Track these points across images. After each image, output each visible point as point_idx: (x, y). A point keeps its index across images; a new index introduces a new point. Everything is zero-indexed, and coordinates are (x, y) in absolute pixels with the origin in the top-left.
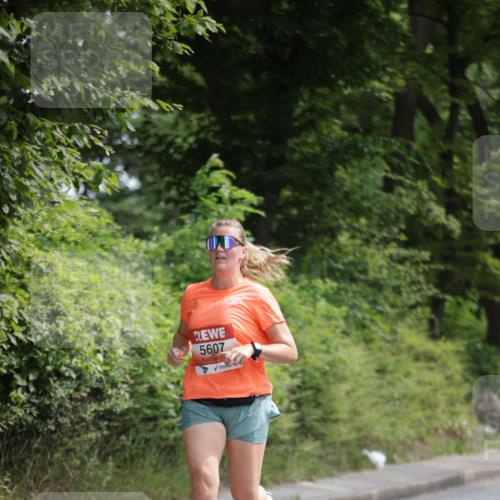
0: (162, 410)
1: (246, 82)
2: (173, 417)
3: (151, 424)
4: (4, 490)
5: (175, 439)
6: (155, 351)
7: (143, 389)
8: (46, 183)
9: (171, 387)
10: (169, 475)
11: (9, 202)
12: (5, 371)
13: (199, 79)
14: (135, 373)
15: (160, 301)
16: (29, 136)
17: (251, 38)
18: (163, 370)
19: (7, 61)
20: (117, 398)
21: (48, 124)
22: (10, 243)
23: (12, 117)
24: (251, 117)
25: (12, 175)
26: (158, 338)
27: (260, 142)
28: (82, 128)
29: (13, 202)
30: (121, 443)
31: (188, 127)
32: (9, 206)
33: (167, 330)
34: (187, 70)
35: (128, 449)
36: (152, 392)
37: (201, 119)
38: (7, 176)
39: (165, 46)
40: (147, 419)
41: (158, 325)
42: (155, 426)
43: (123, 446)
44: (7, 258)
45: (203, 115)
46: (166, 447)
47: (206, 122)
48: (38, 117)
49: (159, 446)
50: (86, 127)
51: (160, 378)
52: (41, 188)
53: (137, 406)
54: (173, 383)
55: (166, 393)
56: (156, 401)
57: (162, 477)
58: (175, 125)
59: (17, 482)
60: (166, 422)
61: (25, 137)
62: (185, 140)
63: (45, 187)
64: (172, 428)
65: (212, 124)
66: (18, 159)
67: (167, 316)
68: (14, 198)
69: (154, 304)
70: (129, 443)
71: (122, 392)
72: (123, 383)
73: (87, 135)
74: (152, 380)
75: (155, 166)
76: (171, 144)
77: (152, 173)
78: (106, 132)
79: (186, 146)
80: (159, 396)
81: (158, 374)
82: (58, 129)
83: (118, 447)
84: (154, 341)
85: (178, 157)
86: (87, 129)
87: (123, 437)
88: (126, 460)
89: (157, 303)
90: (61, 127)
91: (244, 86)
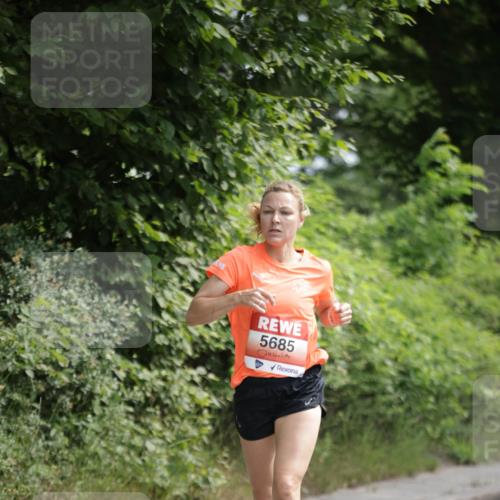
0: (380, 387)
1: (468, 54)
2: (390, 394)
3: (368, 401)
4: (223, 465)
5: (394, 416)
6: (373, 327)
7: (361, 365)
8: (264, 159)
9: (389, 363)
10: (388, 452)
11: (228, 178)
12: (223, 347)
13: (420, 51)
14: (352, 350)
15: (379, 277)
16: (249, 113)
17: (475, 8)
18: (381, 346)
19: (228, 36)
20: (334, 375)
21: (269, 98)
22: (229, 220)
23: (232, 93)
24: (473, 90)
25: (232, 152)
26: (376, 314)
27: (482, 115)
28: (303, 102)
29: (232, 179)
30: (338, 420)
31: (408, 101)
32: (228, 183)
33: (385, 306)
34: (408, 42)
35: (345, 425)
36: (370, 368)
37: (422, 93)
38: (227, 153)
39: (387, 18)
40: (364, 396)
41: (376, 301)
42: (373, 403)
43: (341, 424)
44: (227, 234)
45: (423, 88)
46: (383, 424)
47: (426, 96)
48: (258, 92)
49: (376, 422)
50: (306, 100)
51: (377, 354)
52: (260, 164)
53: (355, 382)
54: (391, 359)
55: (384, 369)
56: (374, 377)
57: (380, 453)
58: (395, 98)
59: (236, 458)
60: (383, 399)
61: (245, 114)
62: (404, 114)
63: (264, 163)
64: (389, 405)
65: (433, 97)
66: (238, 136)
67: (385, 291)
68: (233, 174)
69: (371, 280)
70: (347, 420)
71: (339, 368)
72: (341, 359)
73: (308, 108)
74: (369, 355)
75: (374, 141)
76: (391, 118)
77: (371, 148)
78: (326, 106)
79: (405, 120)
80: (377, 373)
81: (375, 350)
82: (279, 104)
83: (335, 423)
84: (373, 316)
85: (397, 131)
86: (308, 102)
87: (341, 414)
88: (342, 437)
89: (376, 279)
90: (282, 101)
91: (465, 58)
